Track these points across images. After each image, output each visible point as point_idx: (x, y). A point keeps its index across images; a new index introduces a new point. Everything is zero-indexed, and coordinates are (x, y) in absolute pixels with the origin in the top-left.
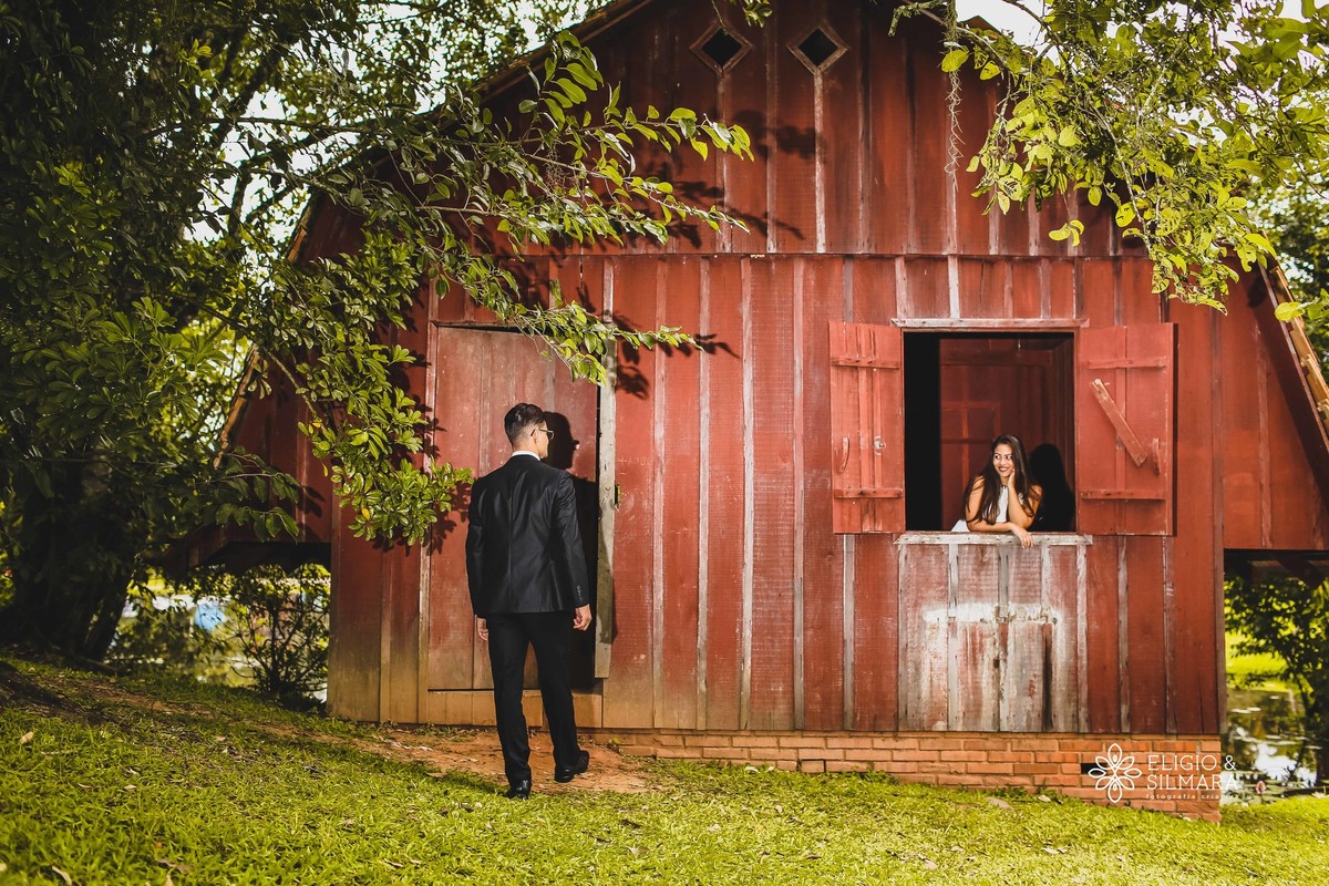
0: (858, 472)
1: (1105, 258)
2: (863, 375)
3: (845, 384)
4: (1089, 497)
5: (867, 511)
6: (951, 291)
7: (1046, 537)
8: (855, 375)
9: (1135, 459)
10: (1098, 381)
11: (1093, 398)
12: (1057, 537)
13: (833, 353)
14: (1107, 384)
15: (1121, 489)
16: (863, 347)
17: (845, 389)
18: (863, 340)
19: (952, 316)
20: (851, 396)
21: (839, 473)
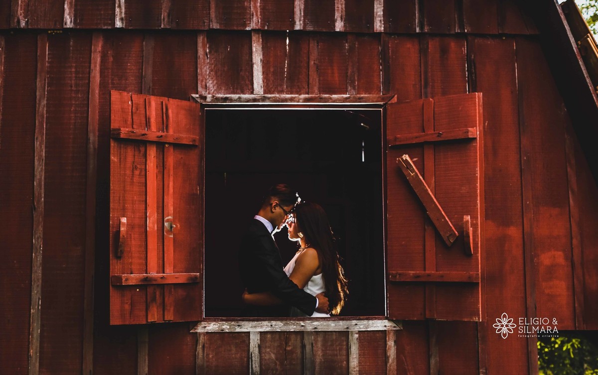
0: (143, 256)
1: (412, 35)
2: (152, 152)
3: (130, 159)
4: (398, 278)
5: (154, 299)
6: (255, 66)
7: (354, 322)
8: (142, 149)
9: (445, 239)
10: (406, 157)
11: (400, 172)
12: (365, 322)
13: (114, 125)
14: (415, 159)
15: (431, 271)
16: (153, 120)
17: (129, 164)
18: (153, 113)
19: (255, 92)
20: (137, 172)
21: (118, 257)
